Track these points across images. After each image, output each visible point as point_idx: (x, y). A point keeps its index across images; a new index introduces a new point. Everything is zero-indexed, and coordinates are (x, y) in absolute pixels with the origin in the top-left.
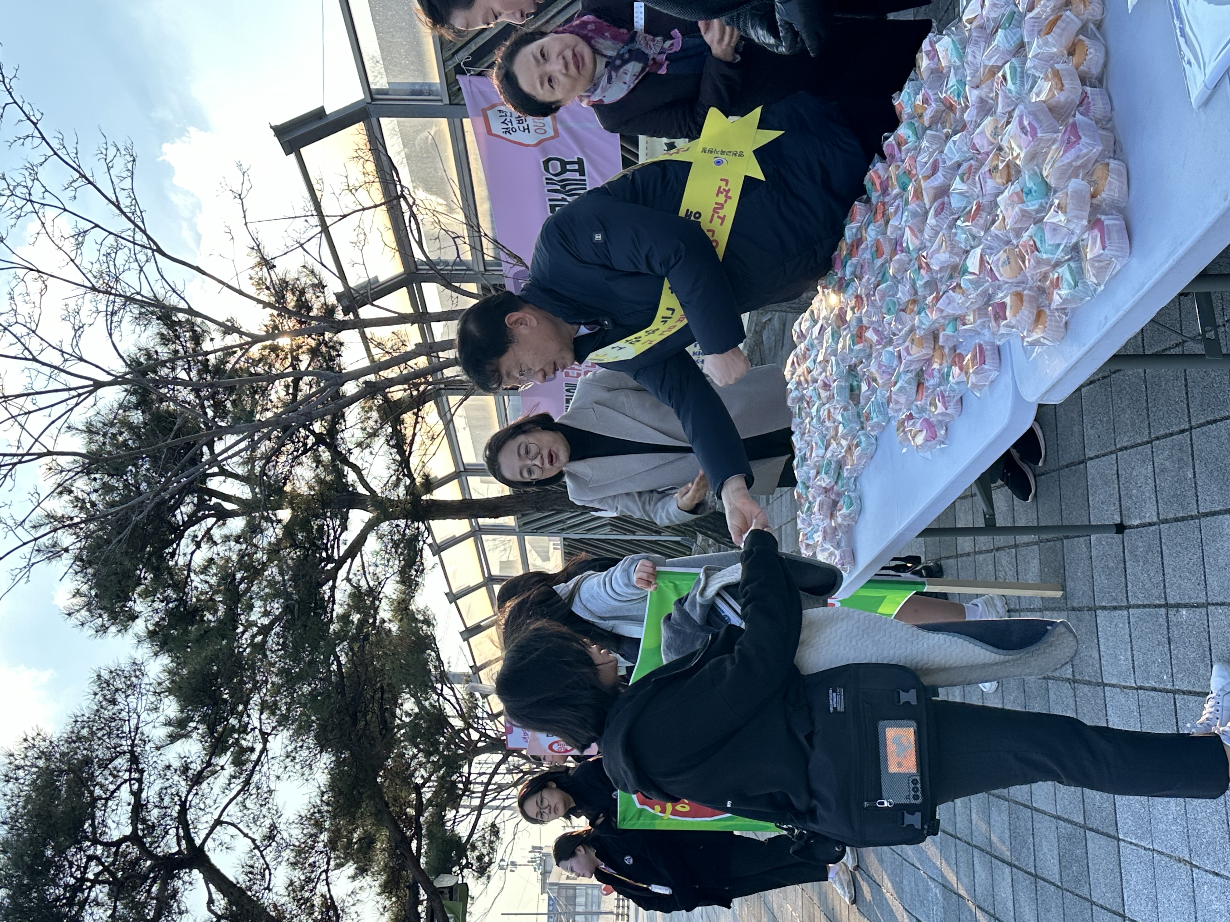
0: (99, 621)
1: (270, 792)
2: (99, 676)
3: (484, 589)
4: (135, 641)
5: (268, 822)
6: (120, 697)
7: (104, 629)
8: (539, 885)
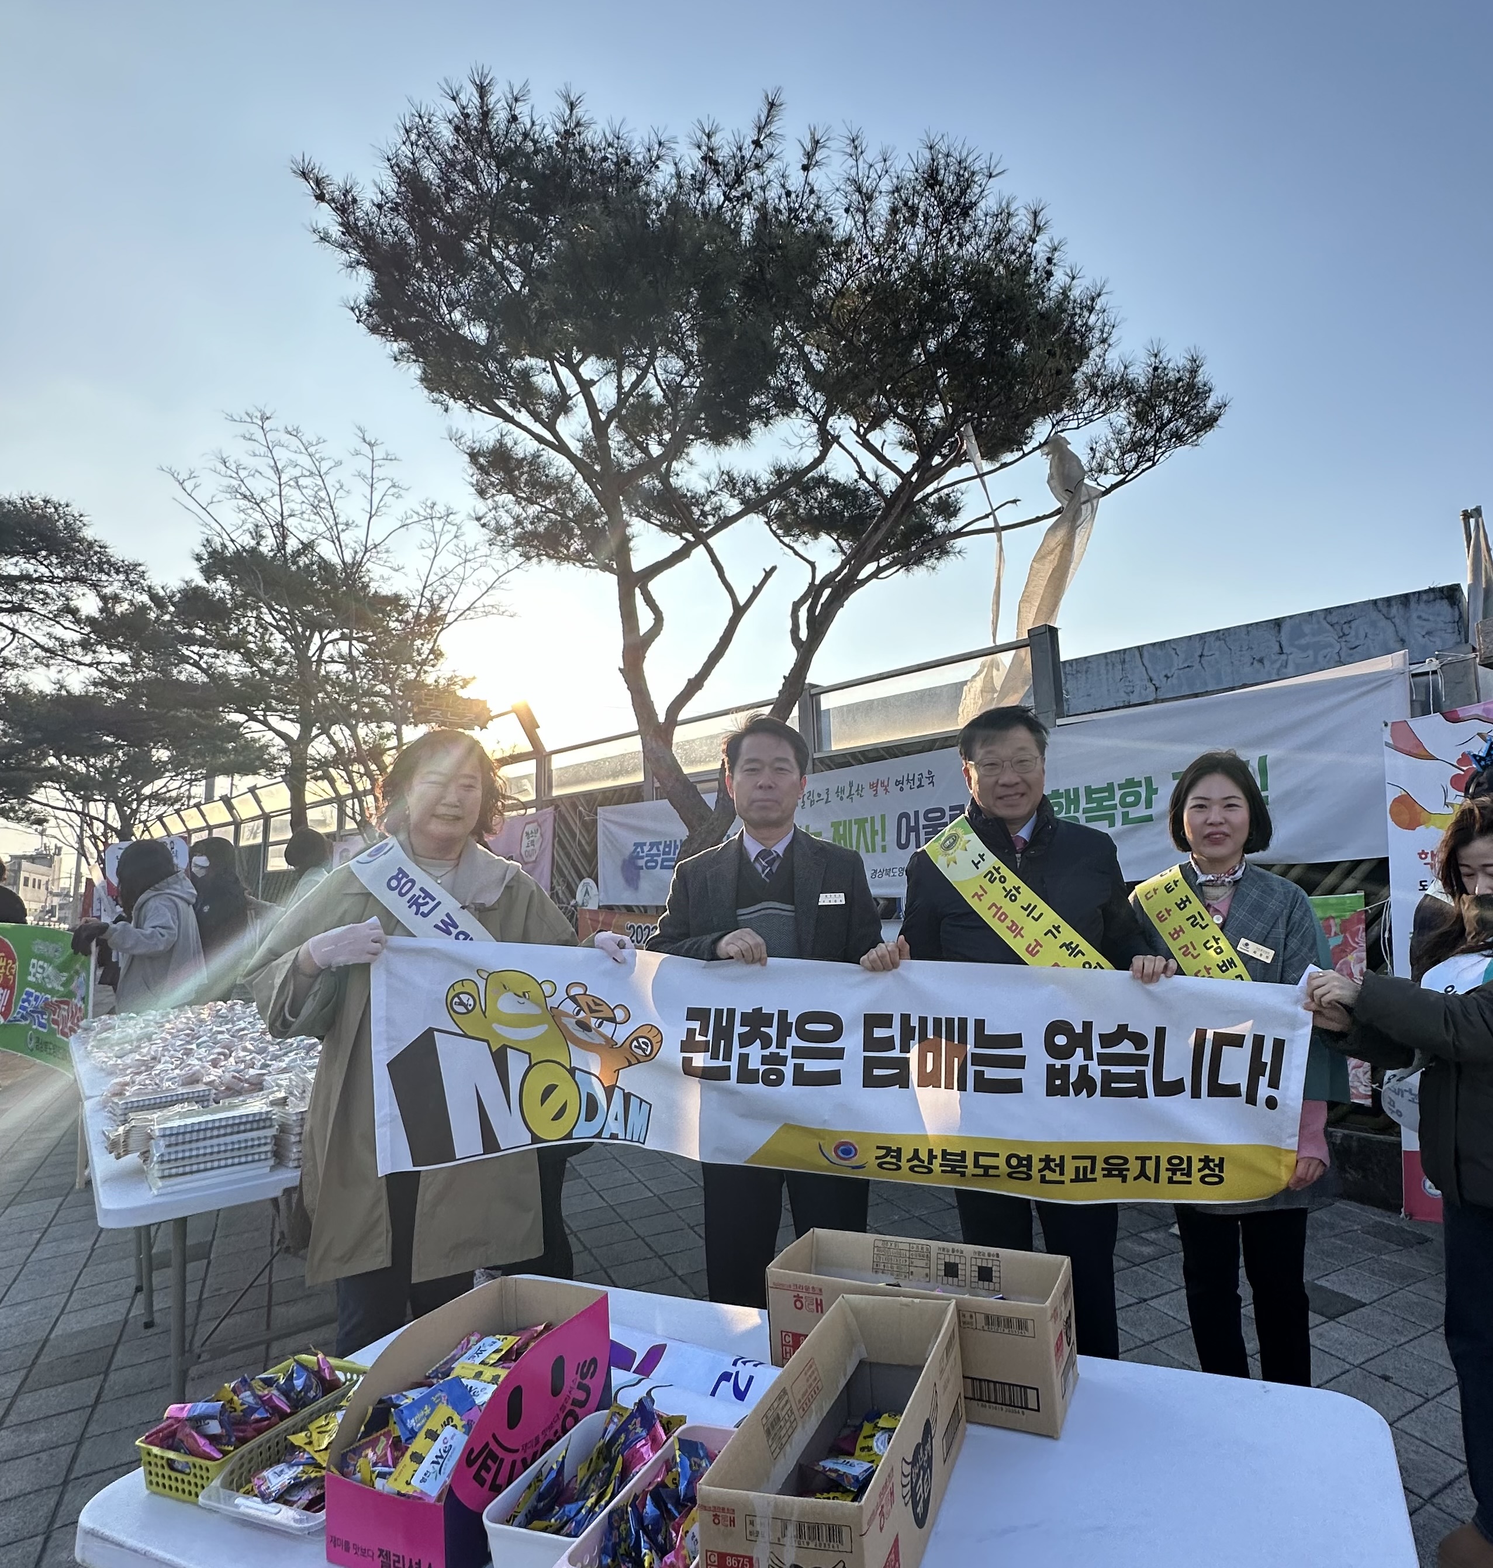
0: (206, 557)
1: (48, 666)
2: (140, 565)
3: (260, 813)
4: (187, 579)
5: (20, 662)
6: (122, 577)
7: (199, 558)
8: (20, 853)
